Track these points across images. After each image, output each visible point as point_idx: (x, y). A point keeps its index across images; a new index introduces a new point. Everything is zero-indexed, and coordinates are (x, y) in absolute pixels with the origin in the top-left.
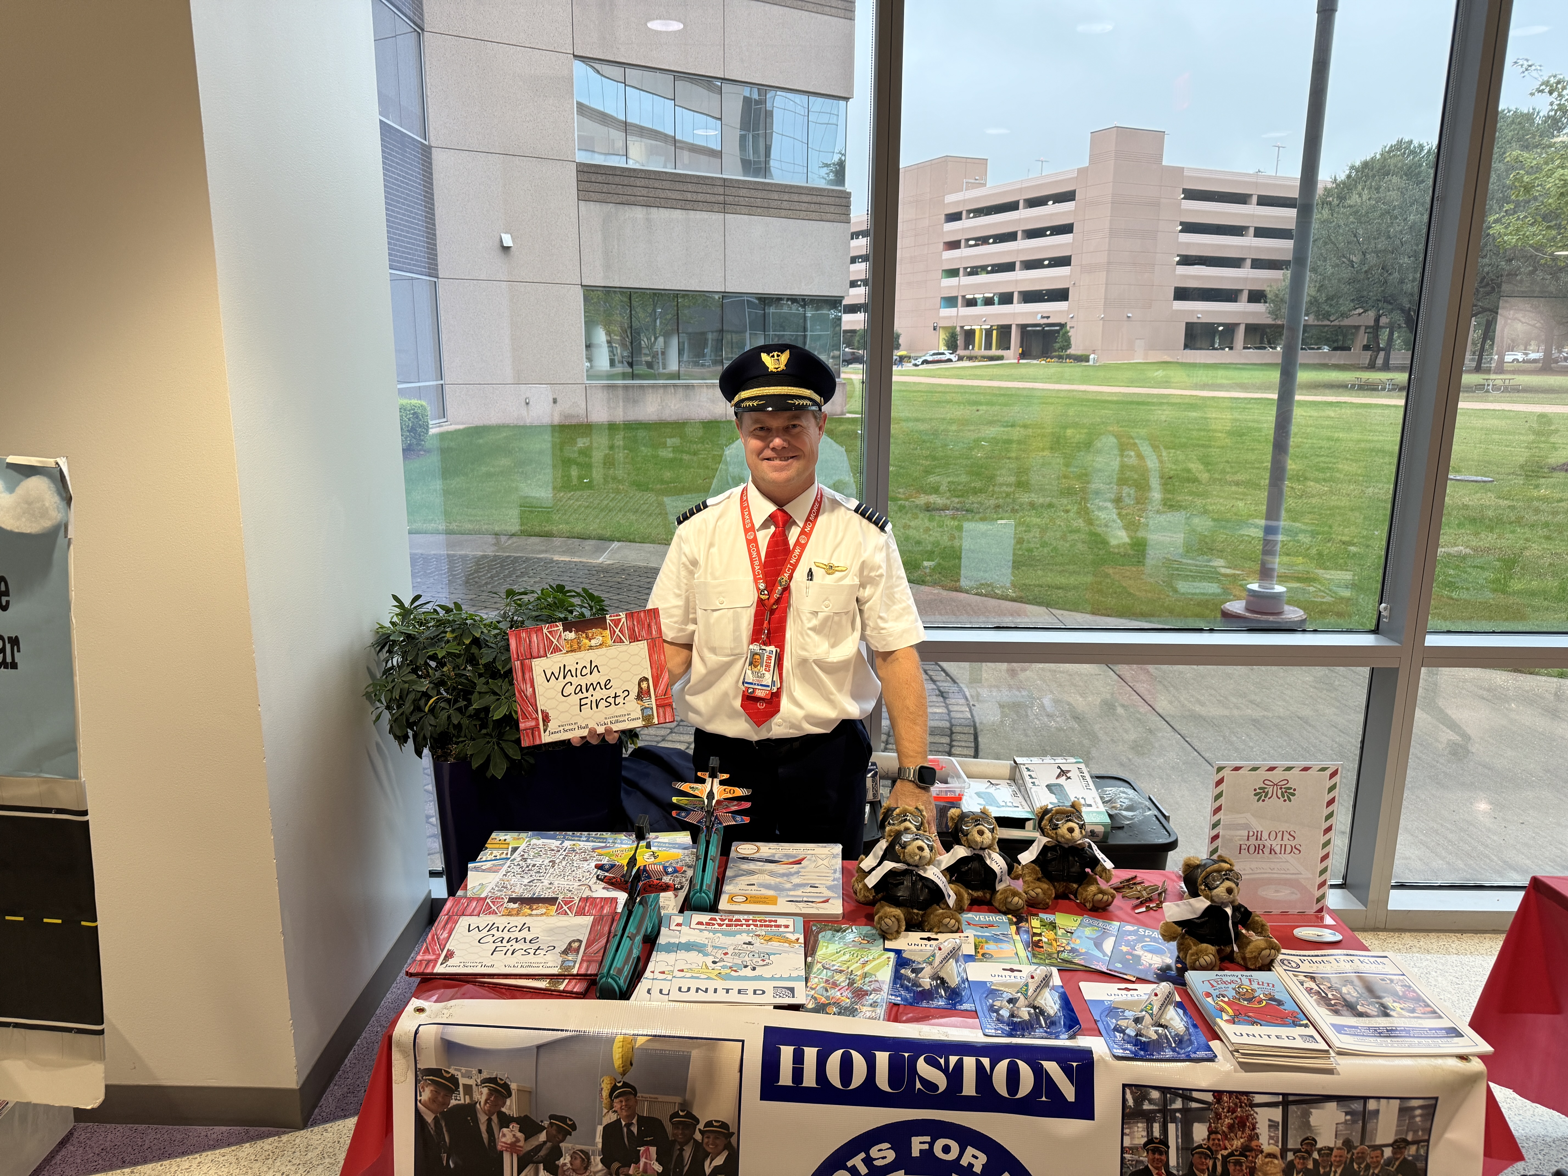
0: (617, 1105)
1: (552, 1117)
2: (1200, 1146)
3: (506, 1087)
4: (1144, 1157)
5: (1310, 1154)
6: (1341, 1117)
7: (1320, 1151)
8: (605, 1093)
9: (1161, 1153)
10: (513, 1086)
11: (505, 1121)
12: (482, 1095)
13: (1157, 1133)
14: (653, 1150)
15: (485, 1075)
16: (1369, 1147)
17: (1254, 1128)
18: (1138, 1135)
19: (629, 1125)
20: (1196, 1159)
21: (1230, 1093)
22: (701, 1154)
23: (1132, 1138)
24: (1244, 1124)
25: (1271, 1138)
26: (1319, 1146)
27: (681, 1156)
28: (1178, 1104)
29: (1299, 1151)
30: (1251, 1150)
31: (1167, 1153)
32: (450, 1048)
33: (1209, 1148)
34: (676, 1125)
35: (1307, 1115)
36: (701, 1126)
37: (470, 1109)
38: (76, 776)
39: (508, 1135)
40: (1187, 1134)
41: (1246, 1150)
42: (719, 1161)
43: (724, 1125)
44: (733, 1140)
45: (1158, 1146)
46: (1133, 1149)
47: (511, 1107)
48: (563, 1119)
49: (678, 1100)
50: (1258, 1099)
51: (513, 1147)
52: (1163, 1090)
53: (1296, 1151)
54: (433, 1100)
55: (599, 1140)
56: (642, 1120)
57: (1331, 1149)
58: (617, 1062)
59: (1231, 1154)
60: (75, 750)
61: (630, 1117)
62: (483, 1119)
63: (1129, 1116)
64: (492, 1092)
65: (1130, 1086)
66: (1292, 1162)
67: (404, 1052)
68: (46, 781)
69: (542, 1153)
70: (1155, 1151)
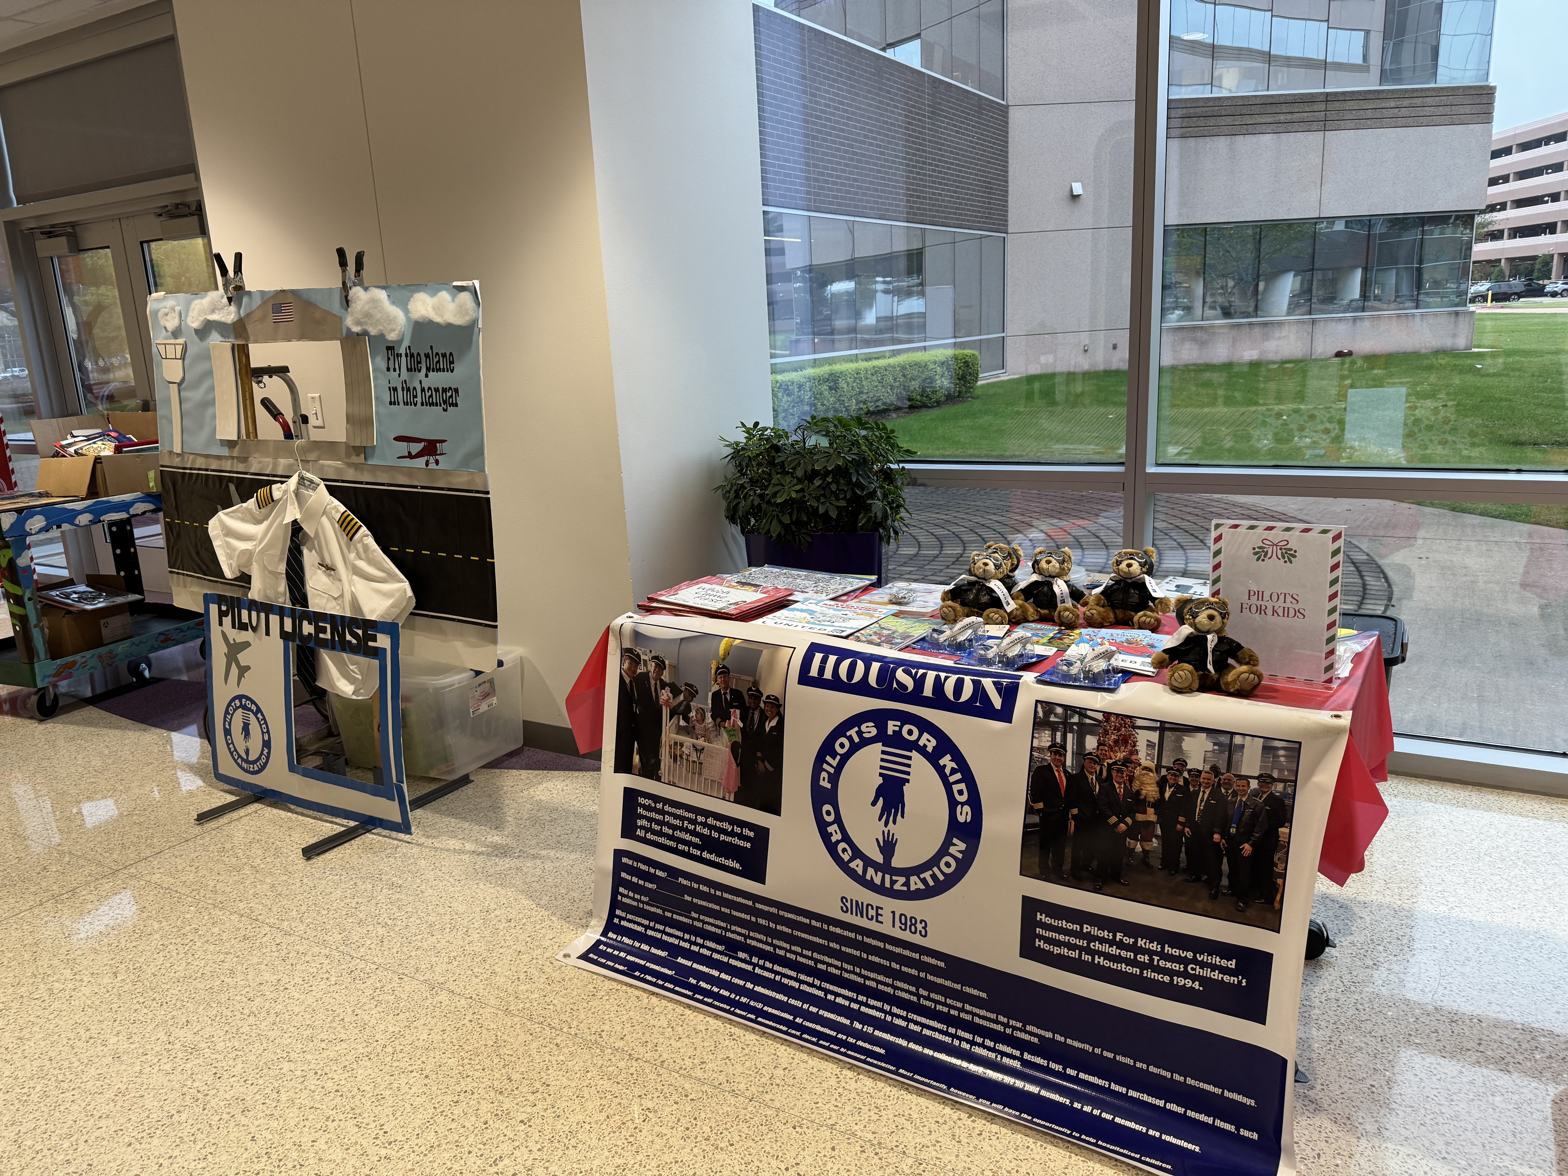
0: (719, 680)
1: (686, 684)
2: (1090, 754)
3: (663, 662)
4: (1048, 756)
5: (1181, 774)
6: (1210, 746)
7: (1190, 771)
8: (713, 671)
9: (1060, 755)
10: (667, 662)
11: (664, 685)
12: (652, 667)
13: (1058, 739)
14: (738, 711)
15: (653, 654)
16: (1235, 775)
17: (1135, 746)
18: (1045, 739)
19: (725, 694)
20: (1087, 763)
21: (1117, 715)
22: (764, 718)
23: (1040, 741)
24: (1126, 741)
25: (1148, 755)
26: (1189, 767)
27: (753, 717)
28: (1076, 719)
29: (1171, 769)
30: (1131, 762)
31: (1065, 755)
32: (637, 636)
33: (1097, 756)
34: (750, 696)
35: (1180, 741)
36: (764, 698)
37: (646, 675)
38: (484, 471)
39: (665, 695)
40: (1081, 743)
41: (1126, 761)
42: (774, 723)
43: (776, 699)
44: (781, 709)
45: (1058, 749)
46: (1040, 749)
47: (666, 676)
48: (691, 686)
49: (751, 679)
50: (1139, 723)
51: (667, 702)
52: (1066, 707)
53: (1169, 769)
54: (629, 669)
55: (710, 702)
56: (733, 691)
57: (1200, 772)
58: (721, 652)
59: (1115, 763)
60: (483, 454)
61: (726, 688)
62: (653, 682)
63: (1039, 724)
64: (657, 664)
65: (1041, 702)
66: (1165, 776)
67: (615, 636)
68: (471, 473)
69: (682, 708)
70: (1056, 753)
